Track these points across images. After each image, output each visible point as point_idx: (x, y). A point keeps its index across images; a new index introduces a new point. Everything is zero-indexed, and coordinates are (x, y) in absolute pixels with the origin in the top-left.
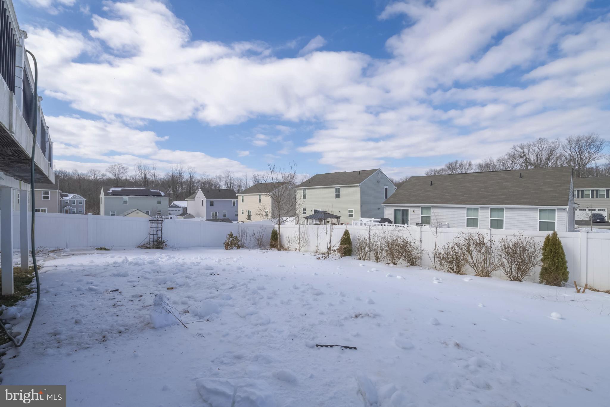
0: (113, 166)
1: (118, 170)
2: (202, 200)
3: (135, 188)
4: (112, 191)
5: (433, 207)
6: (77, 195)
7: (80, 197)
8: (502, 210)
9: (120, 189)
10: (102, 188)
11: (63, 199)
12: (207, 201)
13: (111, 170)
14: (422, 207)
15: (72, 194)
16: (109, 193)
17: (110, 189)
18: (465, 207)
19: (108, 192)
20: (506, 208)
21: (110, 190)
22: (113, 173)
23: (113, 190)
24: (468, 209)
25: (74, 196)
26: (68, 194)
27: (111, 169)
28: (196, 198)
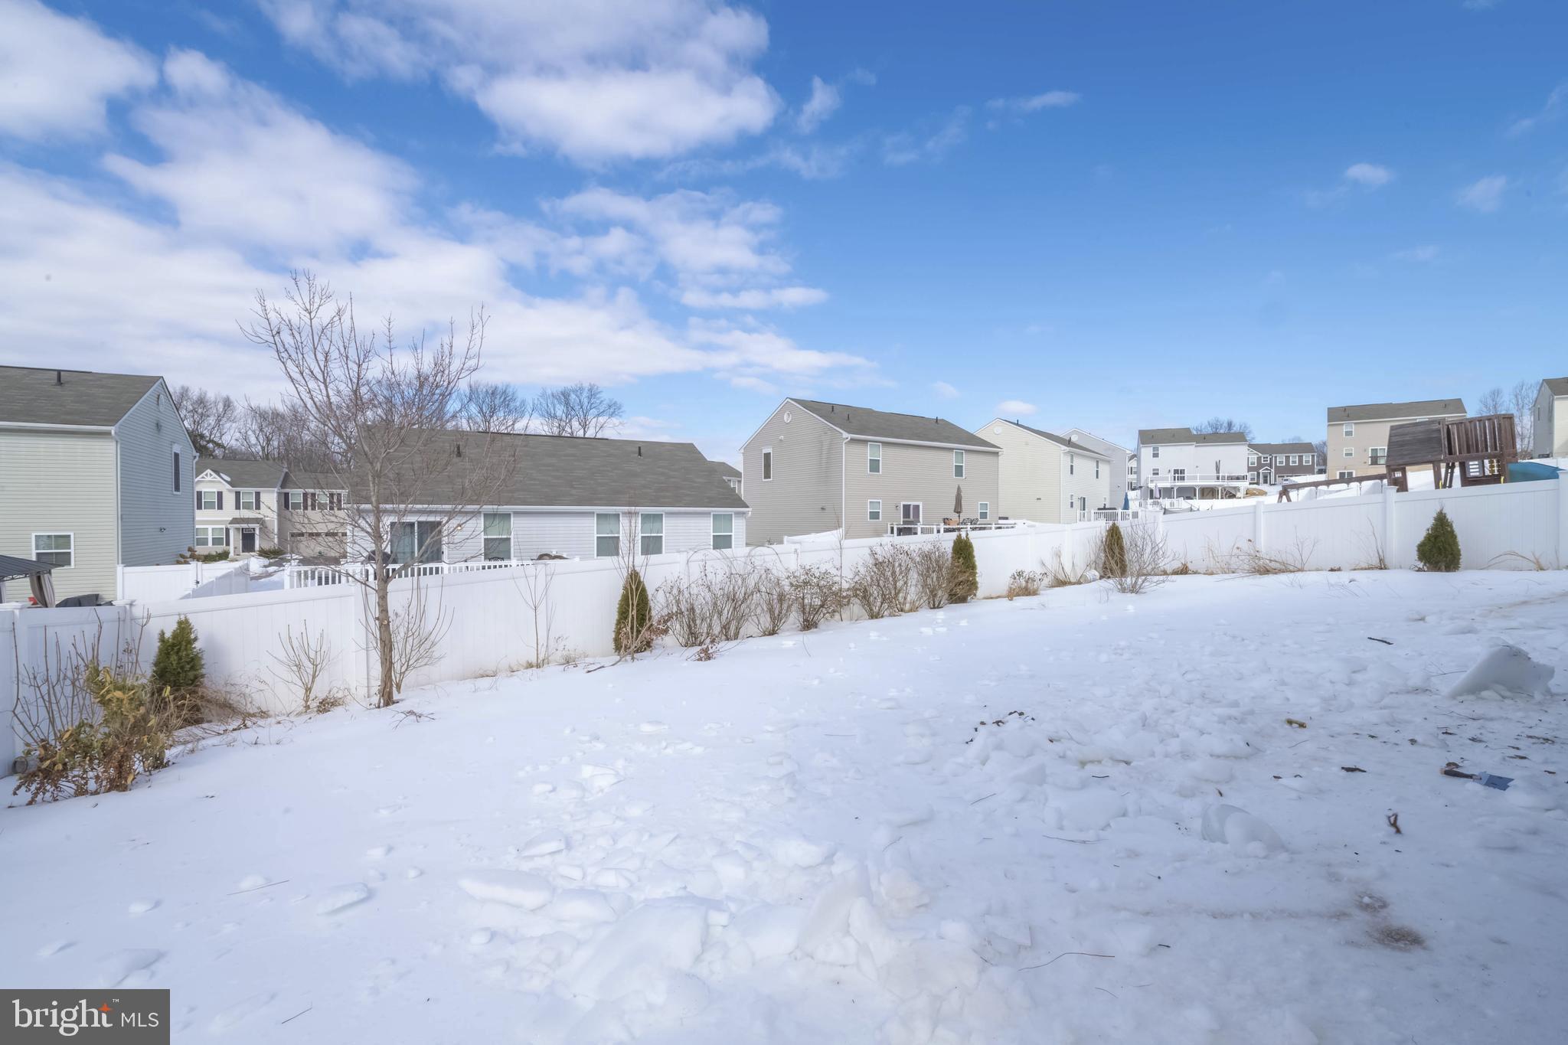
5: (517, 513)
8: (658, 517)
14: (485, 515)
18: (593, 513)
20: (668, 514)
24: (599, 516)
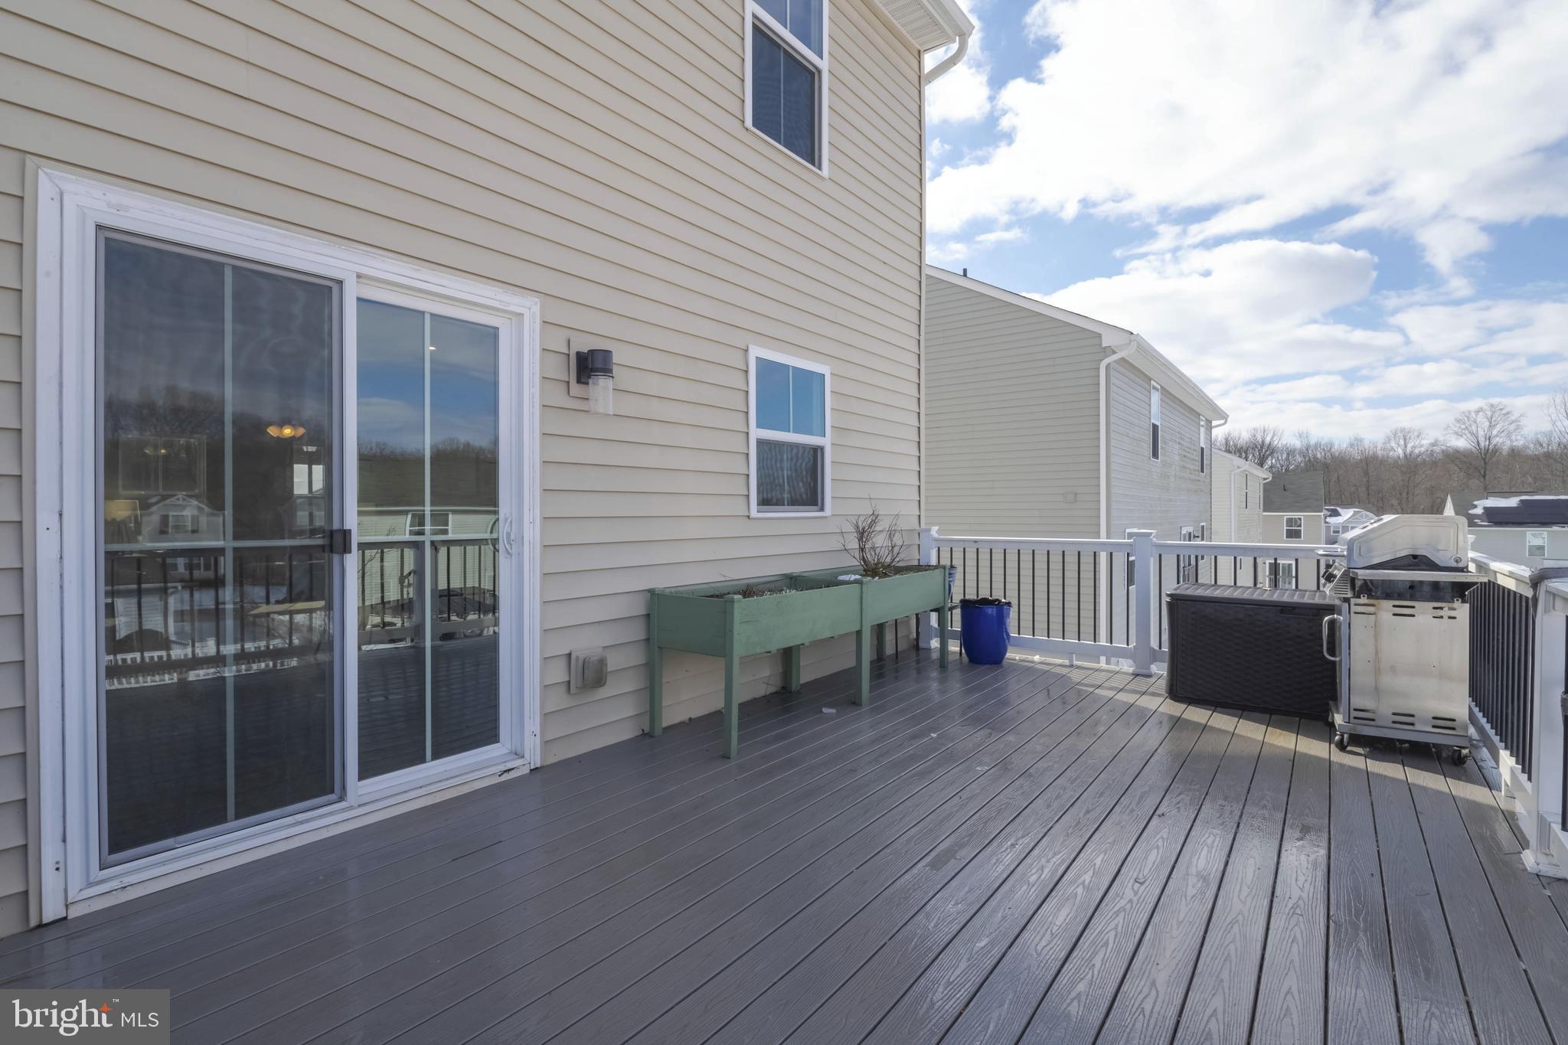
0: (1470, 412)
1: (1486, 424)
4: (1486, 508)
6: (1364, 512)
9: (1511, 502)
10: (1449, 499)
11: (1327, 523)
13: (1463, 427)
15: (1350, 510)
16: (1478, 516)
17: (1475, 502)
19: (1470, 512)
21: (1477, 506)
22: (1469, 435)
23: (1490, 506)
25: (1355, 513)
26: (1338, 509)
27: (1464, 423)
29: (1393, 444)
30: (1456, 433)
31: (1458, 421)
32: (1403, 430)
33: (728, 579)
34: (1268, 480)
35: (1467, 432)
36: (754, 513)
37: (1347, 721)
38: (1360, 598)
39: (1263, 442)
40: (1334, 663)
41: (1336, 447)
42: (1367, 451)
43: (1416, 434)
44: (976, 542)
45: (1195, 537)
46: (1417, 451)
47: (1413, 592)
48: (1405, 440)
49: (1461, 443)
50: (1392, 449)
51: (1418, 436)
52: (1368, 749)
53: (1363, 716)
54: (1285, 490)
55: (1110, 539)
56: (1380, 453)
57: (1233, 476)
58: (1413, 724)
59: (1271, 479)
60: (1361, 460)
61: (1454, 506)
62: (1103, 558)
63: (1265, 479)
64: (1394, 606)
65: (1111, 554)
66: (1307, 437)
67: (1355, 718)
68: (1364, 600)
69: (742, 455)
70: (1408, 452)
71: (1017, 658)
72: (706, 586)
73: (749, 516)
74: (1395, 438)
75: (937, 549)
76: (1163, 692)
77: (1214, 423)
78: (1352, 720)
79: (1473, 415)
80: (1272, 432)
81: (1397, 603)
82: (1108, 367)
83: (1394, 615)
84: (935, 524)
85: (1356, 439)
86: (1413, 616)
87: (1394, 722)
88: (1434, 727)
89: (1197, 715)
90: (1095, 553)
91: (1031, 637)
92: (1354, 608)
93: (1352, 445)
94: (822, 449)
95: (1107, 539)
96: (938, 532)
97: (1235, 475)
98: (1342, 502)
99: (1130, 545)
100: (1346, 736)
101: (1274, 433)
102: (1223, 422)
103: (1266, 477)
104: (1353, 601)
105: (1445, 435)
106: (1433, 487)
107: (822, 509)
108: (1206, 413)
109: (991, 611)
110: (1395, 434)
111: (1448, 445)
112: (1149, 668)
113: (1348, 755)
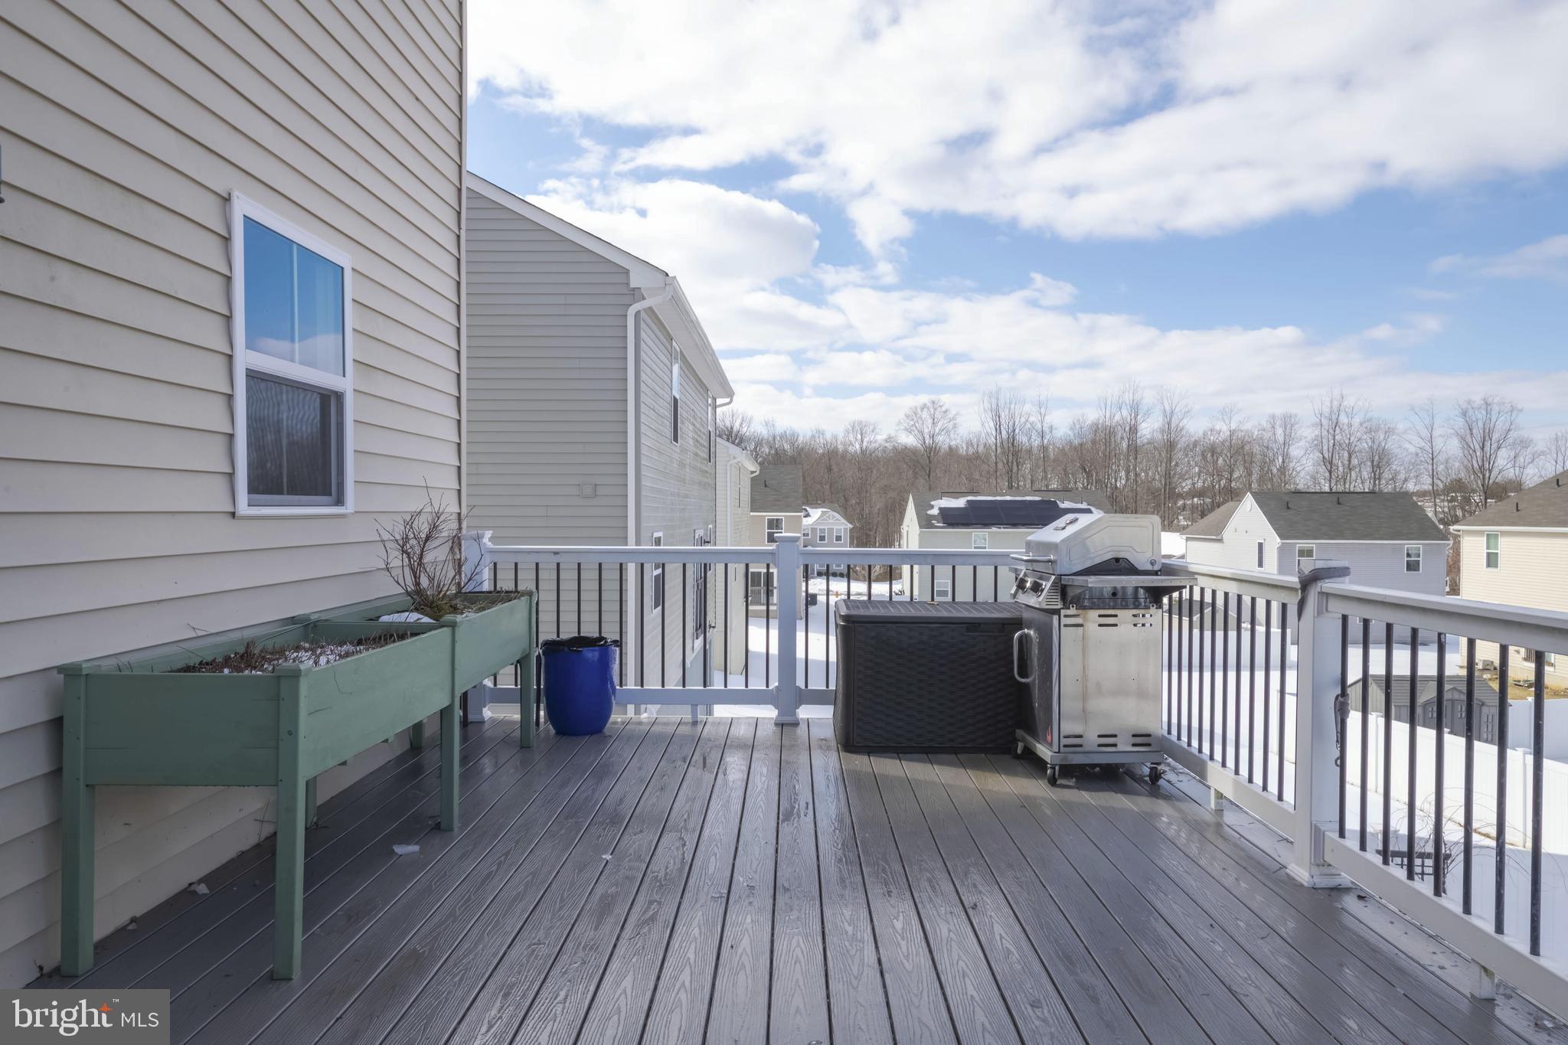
0: (916, 408)
1: (930, 421)
2: (1261, 546)
3: (1008, 498)
4: (940, 509)
6: (832, 512)
7: (837, 520)
9: (960, 503)
10: (911, 496)
12: (1282, 550)
13: (912, 423)
15: (818, 510)
16: (933, 517)
17: (932, 503)
19: (929, 513)
21: (932, 507)
22: (917, 432)
23: (943, 506)
25: (823, 514)
26: (807, 508)
27: (912, 419)
28: (1227, 534)
29: (852, 438)
30: (906, 429)
31: (907, 416)
32: (860, 423)
33: (200, 633)
34: (757, 474)
35: (914, 428)
36: (243, 507)
37: (1057, 751)
38: (1069, 609)
39: (732, 428)
40: (1026, 685)
41: (801, 439)
42: (829, 445)
43: (871, 428)
44: (556, 553)
45: (705, 542)
46: (873, 445)
47: (1117, 600)
48: (862, 435)
49: (909, 440)
50: (851, 444)
51: (873, 431)
52: (1074, 780)
53: (1075, 743)
54: (766, 486)
55: (639, 545)
56: (841, 448)
57: (728, 468)
58: (1115, 745)
59: (758, 473)
60: (823, 454)
61: (915, 506)
62: (631, 570)
63: (752, 472)
64: (1100, 616)
65: (642, 565)
66: (773, 425)
67: (1065, 746)
68: (1072, 611)
69: (221, 396)
70: (864, 447)
71: (619, 720)
72: (174, 649)
73: (233, 514)
74: (853, 431)
75: (492, 565)
76: (833, 743)
77: (719, 401)
78: (1062, 749)
79: (919, 410)
80: (741, 417)
81: (1102, 612)
82: (638, 314)
83: (1100, 625)
84: (488, 528)
85: (818, 431)
86: (1116, 625)
87: (1100, 746)
88: (1134, 745)
89: (889, 767)
90: (621, 565)
91: (640, 688)
92: (1064, 621)
93: (813, 437)
94: (339, 397)
95: (636, 545)
96: (490, 539)
97: (731, 465)
98: (808, 501)
99: (772, 553)
100: (1057, 768)
101: (743, 418)
102: (728, 400)
103: (754, 470)
104: (1063, 612)
105: (897, 431)
106: (886, 486)
107: (340, 501)
108: (714, 387)
109: (591, 654)
110: (853, 427)
111: (899, 441)
112: (794, 714)
113: (1059, 789)
